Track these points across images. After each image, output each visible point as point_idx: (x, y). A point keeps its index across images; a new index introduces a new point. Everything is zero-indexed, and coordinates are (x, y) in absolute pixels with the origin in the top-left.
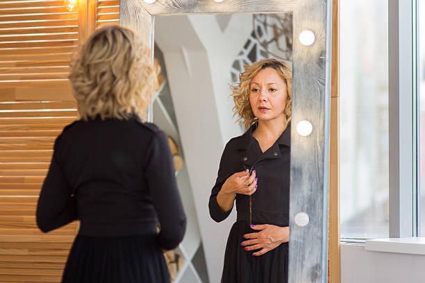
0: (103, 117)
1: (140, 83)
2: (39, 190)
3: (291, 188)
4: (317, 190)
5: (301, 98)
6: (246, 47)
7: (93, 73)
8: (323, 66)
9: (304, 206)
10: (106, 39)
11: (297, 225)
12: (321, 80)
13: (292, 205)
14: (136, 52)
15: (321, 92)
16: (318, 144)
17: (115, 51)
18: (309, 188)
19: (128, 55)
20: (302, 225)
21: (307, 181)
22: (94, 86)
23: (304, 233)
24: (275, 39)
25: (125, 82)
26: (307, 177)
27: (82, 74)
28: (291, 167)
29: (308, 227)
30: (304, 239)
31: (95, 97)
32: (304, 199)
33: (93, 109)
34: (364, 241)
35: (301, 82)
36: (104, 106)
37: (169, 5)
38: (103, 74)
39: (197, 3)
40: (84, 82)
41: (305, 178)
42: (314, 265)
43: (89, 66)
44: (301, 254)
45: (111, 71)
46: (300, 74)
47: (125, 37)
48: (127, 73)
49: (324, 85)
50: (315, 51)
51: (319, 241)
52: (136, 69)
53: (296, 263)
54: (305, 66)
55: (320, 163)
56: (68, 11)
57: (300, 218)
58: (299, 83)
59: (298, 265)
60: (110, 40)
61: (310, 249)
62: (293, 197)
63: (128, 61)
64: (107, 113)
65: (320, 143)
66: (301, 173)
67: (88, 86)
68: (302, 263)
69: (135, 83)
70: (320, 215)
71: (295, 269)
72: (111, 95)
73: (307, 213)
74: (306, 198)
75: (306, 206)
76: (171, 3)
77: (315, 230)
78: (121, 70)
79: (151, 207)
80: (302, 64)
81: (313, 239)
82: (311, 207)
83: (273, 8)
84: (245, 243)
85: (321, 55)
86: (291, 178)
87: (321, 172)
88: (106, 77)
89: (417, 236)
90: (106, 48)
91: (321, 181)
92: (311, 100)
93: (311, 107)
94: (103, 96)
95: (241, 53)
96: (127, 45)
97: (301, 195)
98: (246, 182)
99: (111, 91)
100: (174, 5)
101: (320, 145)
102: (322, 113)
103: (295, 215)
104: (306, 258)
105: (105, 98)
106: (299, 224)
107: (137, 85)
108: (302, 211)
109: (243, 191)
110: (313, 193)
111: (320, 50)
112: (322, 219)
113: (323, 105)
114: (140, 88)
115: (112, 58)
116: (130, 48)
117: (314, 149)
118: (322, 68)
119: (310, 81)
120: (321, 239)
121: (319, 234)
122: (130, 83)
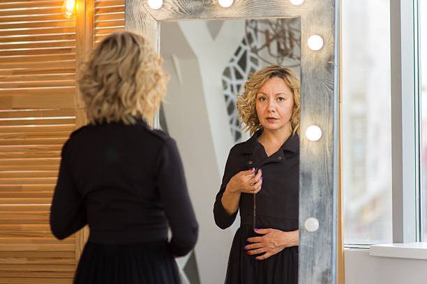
0: (109, 120)
1: (146, 87)
2: (51, 199)
3: (300, 194)
4: (327, 195)
5: (310, 103)
6: (236, 54)
7: (100, 74)
8: (332, 71)
9: (313, 211)
10: (115, 42)
11: (306, 230)
12: (329, 85)
13: (302, 210)
14: (144, 56)
15: (330, 97)
16: (327, 150)
17: (124, 53)
18: (319, 192)
19: (135, 59)
20: (312, 230)
21: (317, 185)
22: (100, 87)
23: (314, 238)
24: (267, 45)
25: (131, 85)
26: (316, 182)
27: (89, 76)
28: (300, 172)
29: (318, 232)
30: (314, 243)
31: (101, 99)
32: (313, 204)
33: (99, 111)
34: (368, 247)
35: (310, 88)
36: (109, 109)
37: (175, 10)
38: (109, 76)
39: (203, 9)
40: (90, 83)
41: (315, 182)
42: (325, 270)
43: (96, 67)
44: (311, 260)
45: (118, 73)
46: (308, 79)
47: (134, 42)
48: (134, 75)
49: (333, 90)
50: (324, 55)
51: (329, 246)
52: (143, 72)
53: (306, 268)
54: (314, 71)
55: (330, 168)
56: (65, 18)
57: (310, 224)
58: (308, 89)
59: (308, 270)
60: (119, 44)
61: (320, 254)
62: (303, 203)
63: (136, 64)
64: (112, 115)
65: (330, 148)
66: (310, 178)
67: (95, 87)
68: (312, 268)
69: (141, 86)
70: (330, 220)
71: (305, 274)
72: (117, 98)
73: (317, 218)
74: (315, 203)
75: (315, 211)
76: (177, 8)
77: (325, 235)
78: (128, 73)
79: (162, 213)
80: (311, 69)
81: (323, 244)
82: (321, 212)
83: (281, 13)
84: (248, 247)
85: (330, 60)
86: (301, 183)
87: (330, 177)
88: (112, 79)
89: (420, 241)
90: (114, 50)
91: (331, 186)
92: (320, 105)
93: (320, 111)
94: (110, 98)
95: (232, 60)
96: (136, 49)
97: (311, 201)
98: (251, 180)
99: (116, 93)
100: (180, 10)
101: (330, 151)
102: (331, 118)
103: (304, 221)
104: (316, 263)
105: (111, 100)
106: (308, 229)
107: (143, 88)
108: (312, 216)
109: (248, 189)
110: (323, 198)
111: (328, 55)
112: (332, 224)
113: (332, 110)
114: (147, 92)
115: (120, 60)
116: (139, 52)
117: (323, 154)
118: (330, 72)
119: (319, 85)
120: (332, 244)
121: (329, 239)
122: (136, 86)
